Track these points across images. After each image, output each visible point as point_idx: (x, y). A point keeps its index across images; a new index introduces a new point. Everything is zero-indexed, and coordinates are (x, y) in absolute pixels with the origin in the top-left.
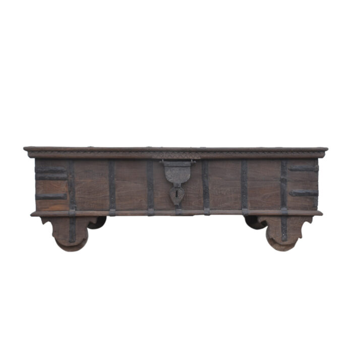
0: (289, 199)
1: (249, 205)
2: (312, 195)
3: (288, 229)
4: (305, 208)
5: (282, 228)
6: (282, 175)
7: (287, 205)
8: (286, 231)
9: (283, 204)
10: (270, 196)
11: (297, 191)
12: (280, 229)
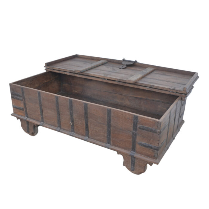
0: (138, 147)
1: (112, 143)
2: (154, 149)
3: (135, 164)
4: (148, 156)
5: (132, 163)
6: (133, 130)
7: (136, 150)
8: (134, 165)
9: (134, 149)
10: (125, 141)
11: (143, 143)
12: (131, 162)
